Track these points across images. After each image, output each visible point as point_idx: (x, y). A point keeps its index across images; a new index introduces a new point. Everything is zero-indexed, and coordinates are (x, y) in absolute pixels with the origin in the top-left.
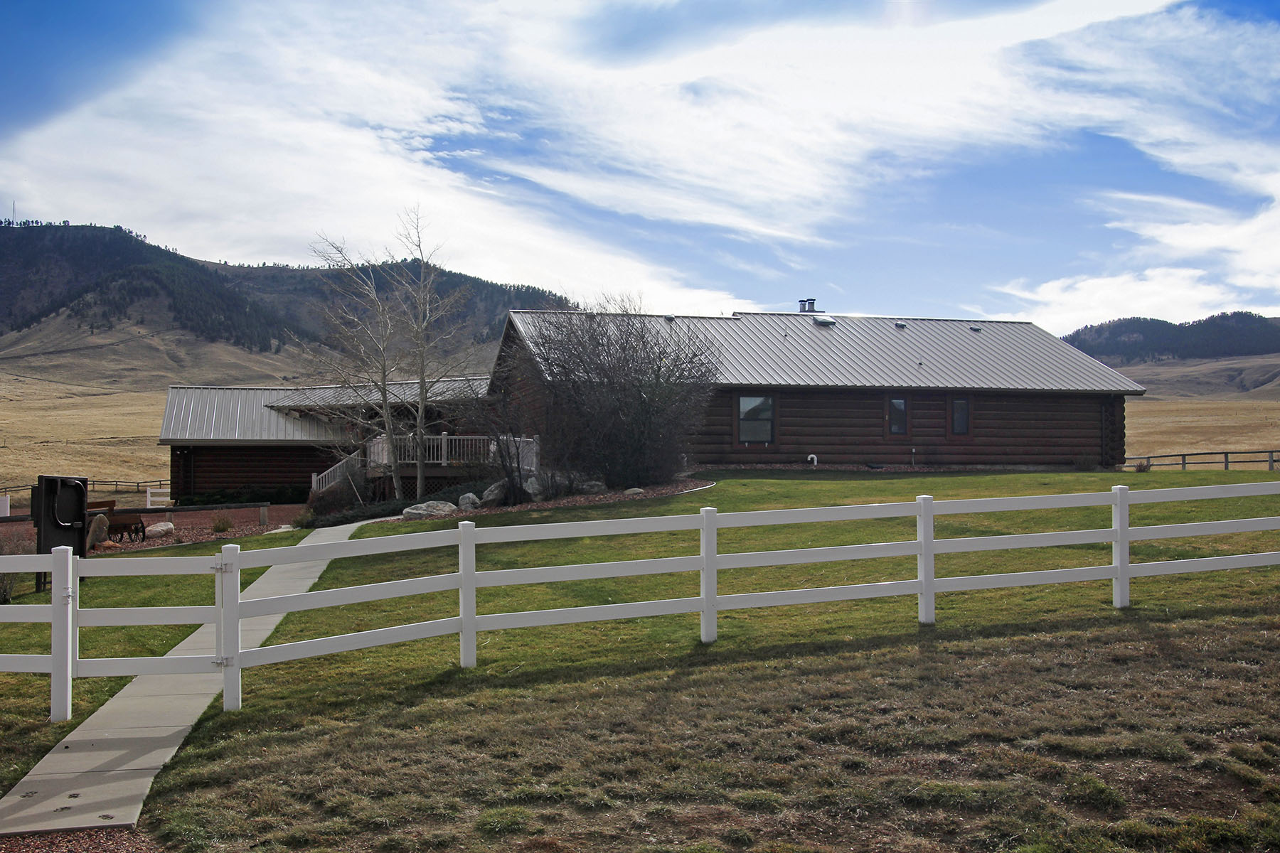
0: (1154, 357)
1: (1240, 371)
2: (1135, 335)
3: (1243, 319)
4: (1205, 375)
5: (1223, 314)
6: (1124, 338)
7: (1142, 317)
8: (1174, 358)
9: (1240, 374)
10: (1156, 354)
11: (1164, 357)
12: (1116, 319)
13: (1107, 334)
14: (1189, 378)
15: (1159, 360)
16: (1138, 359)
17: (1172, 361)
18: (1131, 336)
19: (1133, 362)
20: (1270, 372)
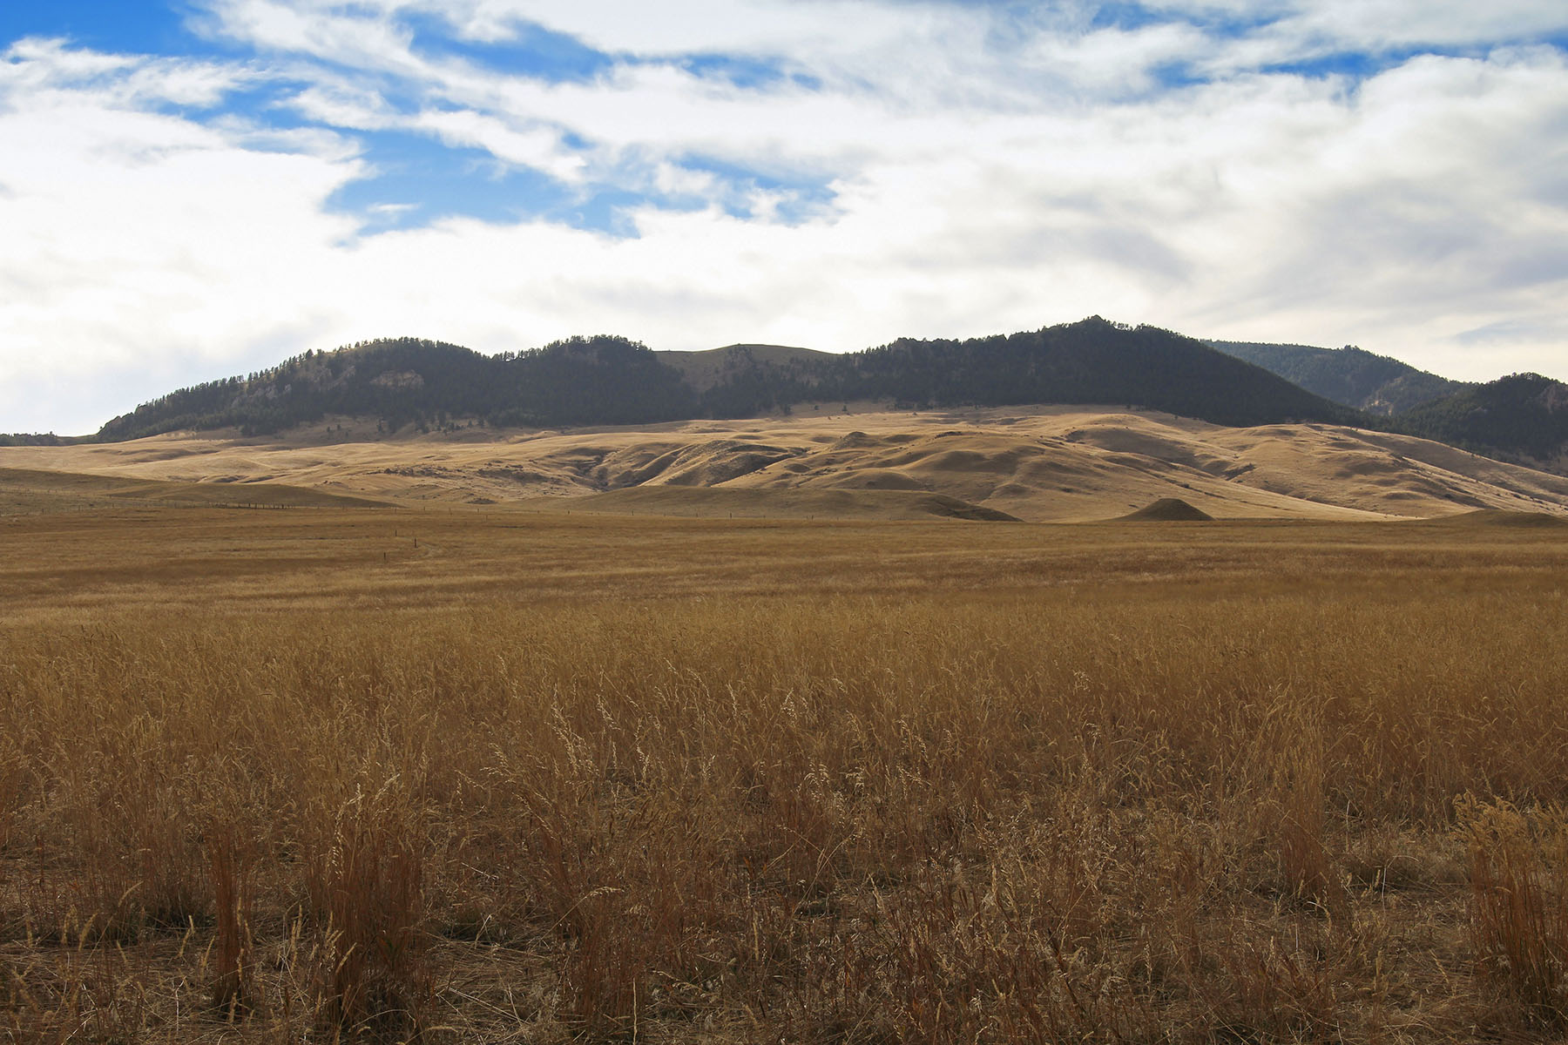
0: (442, 423)
1: (601, 453)
2: (408, 375)
3: (612, 350)
4: (533, 461)
5: (577, 339)
6: (385, 381)
7: (422, 338)
8: (481, 424)
9: (599, 461)
10: (448, 416)
11: (463, 423)
12: (371, 340)
13: (350, 370)
14: (503, 466)
15: (452, 428)
16: (412, 425)
17: (478, 430)
18: (399, 377)
19: (404, 429)
20: (653, 457)
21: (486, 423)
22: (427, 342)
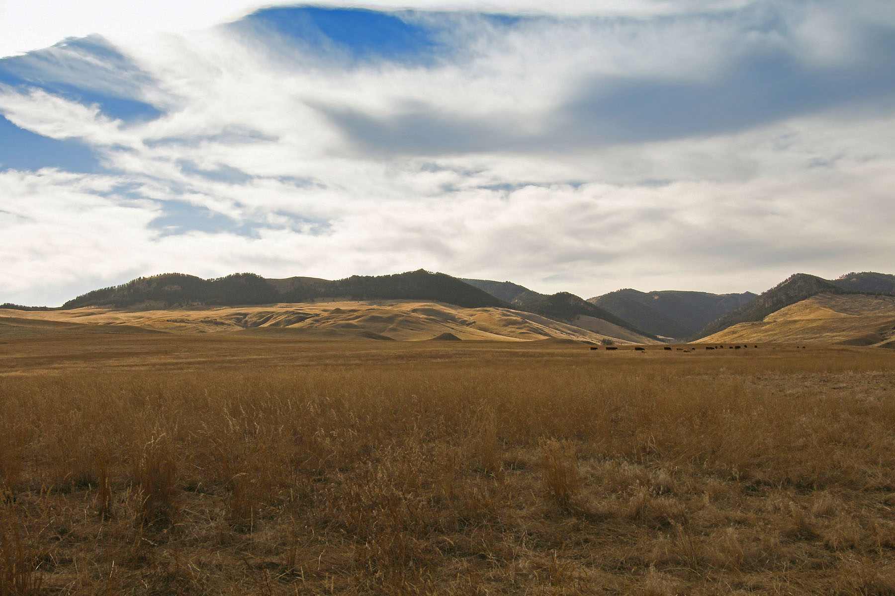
21: (204, 304)
22: (183, 275)
